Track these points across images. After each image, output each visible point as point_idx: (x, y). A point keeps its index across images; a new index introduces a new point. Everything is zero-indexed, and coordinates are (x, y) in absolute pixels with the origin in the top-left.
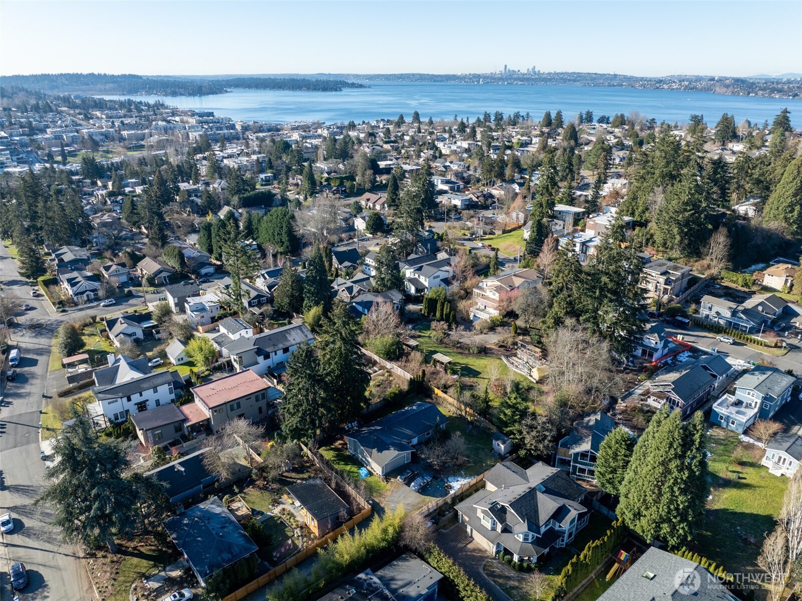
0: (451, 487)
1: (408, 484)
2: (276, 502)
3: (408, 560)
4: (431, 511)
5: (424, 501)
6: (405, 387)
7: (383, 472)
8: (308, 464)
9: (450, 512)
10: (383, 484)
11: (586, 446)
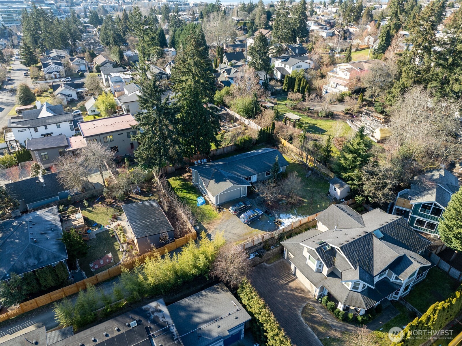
0: (281, 223)
1: (239, 216)
2: (115, 218)
3: (218, 292)
4: (256, 243)
5: (251, 233)
6: (255, 136)
7: (217, 202)
8: (155, 190)
9: (276, 247)
10: (215, 213)
11: (430, 198)
